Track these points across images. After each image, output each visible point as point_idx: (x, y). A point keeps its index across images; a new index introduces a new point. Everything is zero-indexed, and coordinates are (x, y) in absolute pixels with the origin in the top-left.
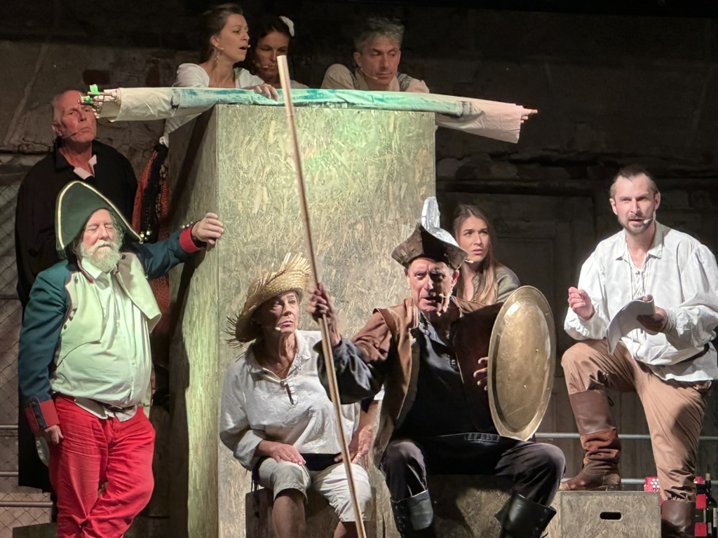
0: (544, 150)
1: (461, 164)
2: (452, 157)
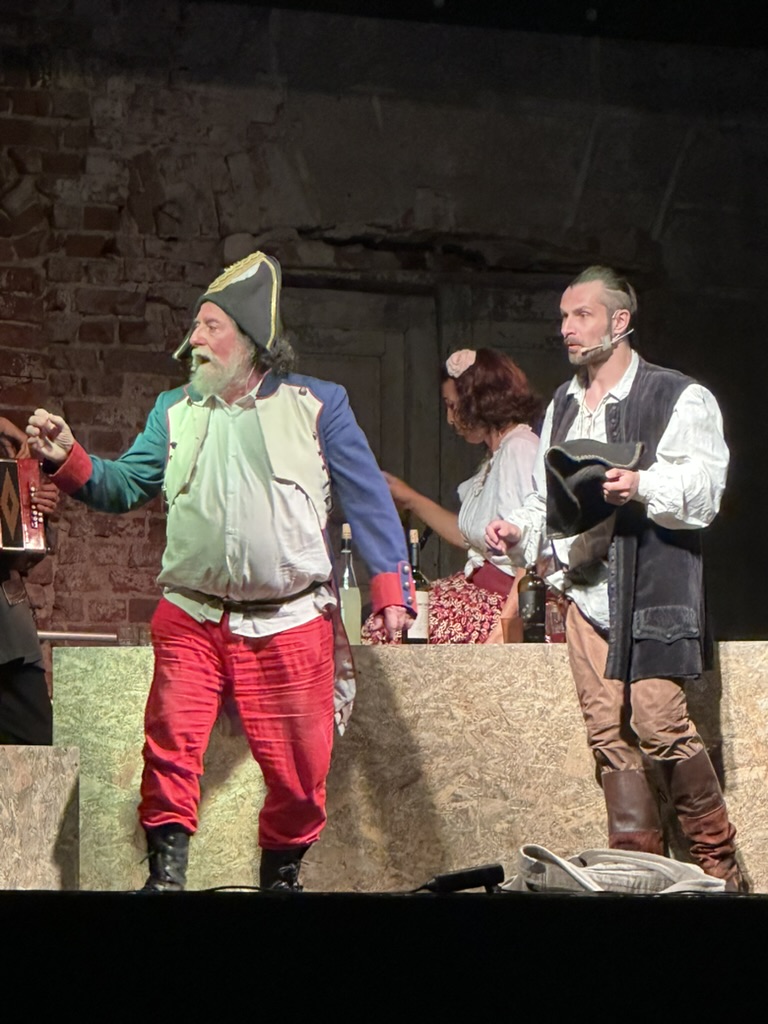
1: (257, 243)
2: (245, 231)
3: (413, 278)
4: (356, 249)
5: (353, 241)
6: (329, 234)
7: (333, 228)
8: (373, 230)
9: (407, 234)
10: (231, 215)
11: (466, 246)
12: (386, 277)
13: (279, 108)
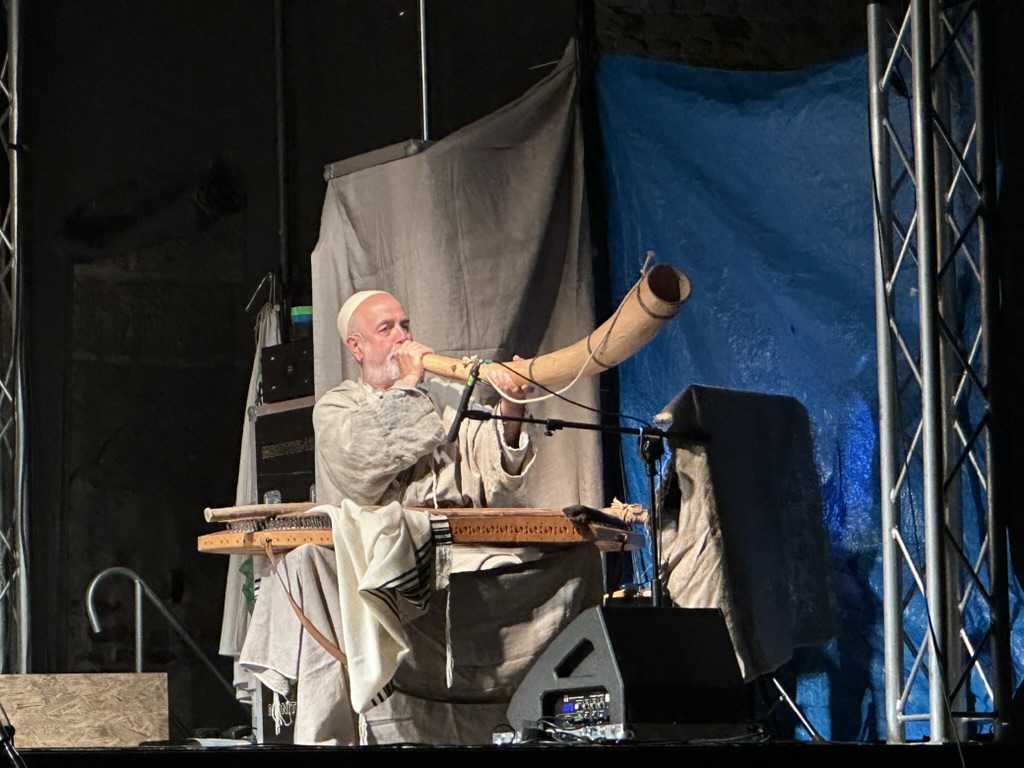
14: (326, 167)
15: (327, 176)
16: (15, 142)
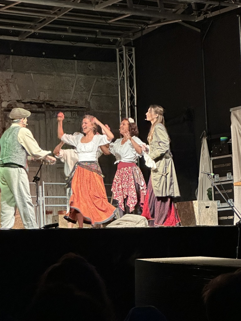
0: (31, 99)
1: (9, 103)
2: (6, 101)
3: (40, 110)
4: (29, 104)
5: (28, 102)
6: (23, 101)
7: (24, 100)
8: (32, 100)
9: (39, 101)
10: (3, 98)
11: (51, 103)
12: (35, 110)
13: (12, 76)
14: (230, 109)
15: (231, 111)
16: (136, 105)
